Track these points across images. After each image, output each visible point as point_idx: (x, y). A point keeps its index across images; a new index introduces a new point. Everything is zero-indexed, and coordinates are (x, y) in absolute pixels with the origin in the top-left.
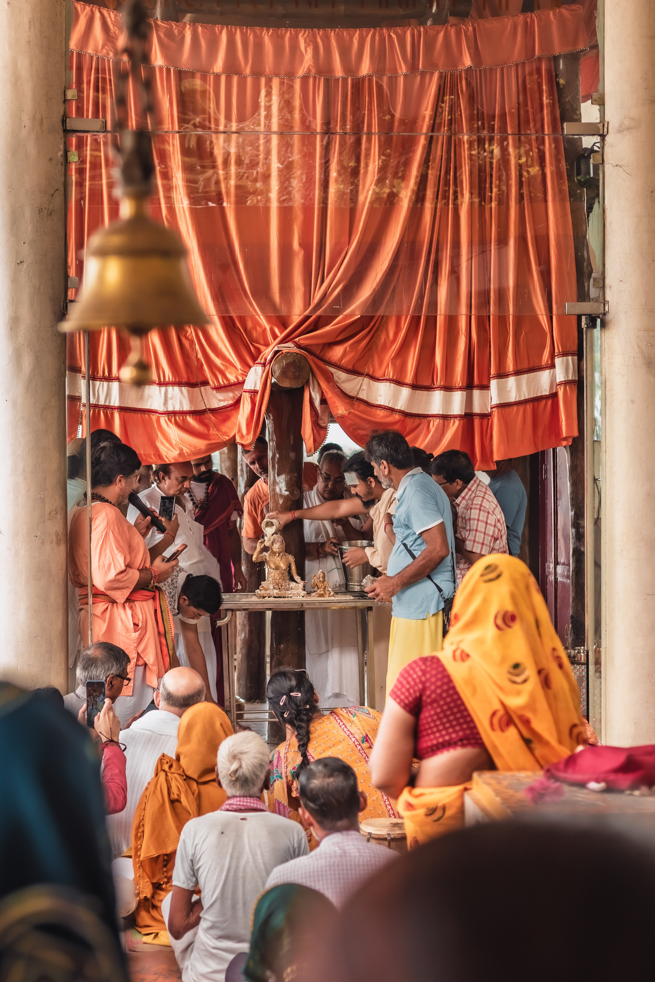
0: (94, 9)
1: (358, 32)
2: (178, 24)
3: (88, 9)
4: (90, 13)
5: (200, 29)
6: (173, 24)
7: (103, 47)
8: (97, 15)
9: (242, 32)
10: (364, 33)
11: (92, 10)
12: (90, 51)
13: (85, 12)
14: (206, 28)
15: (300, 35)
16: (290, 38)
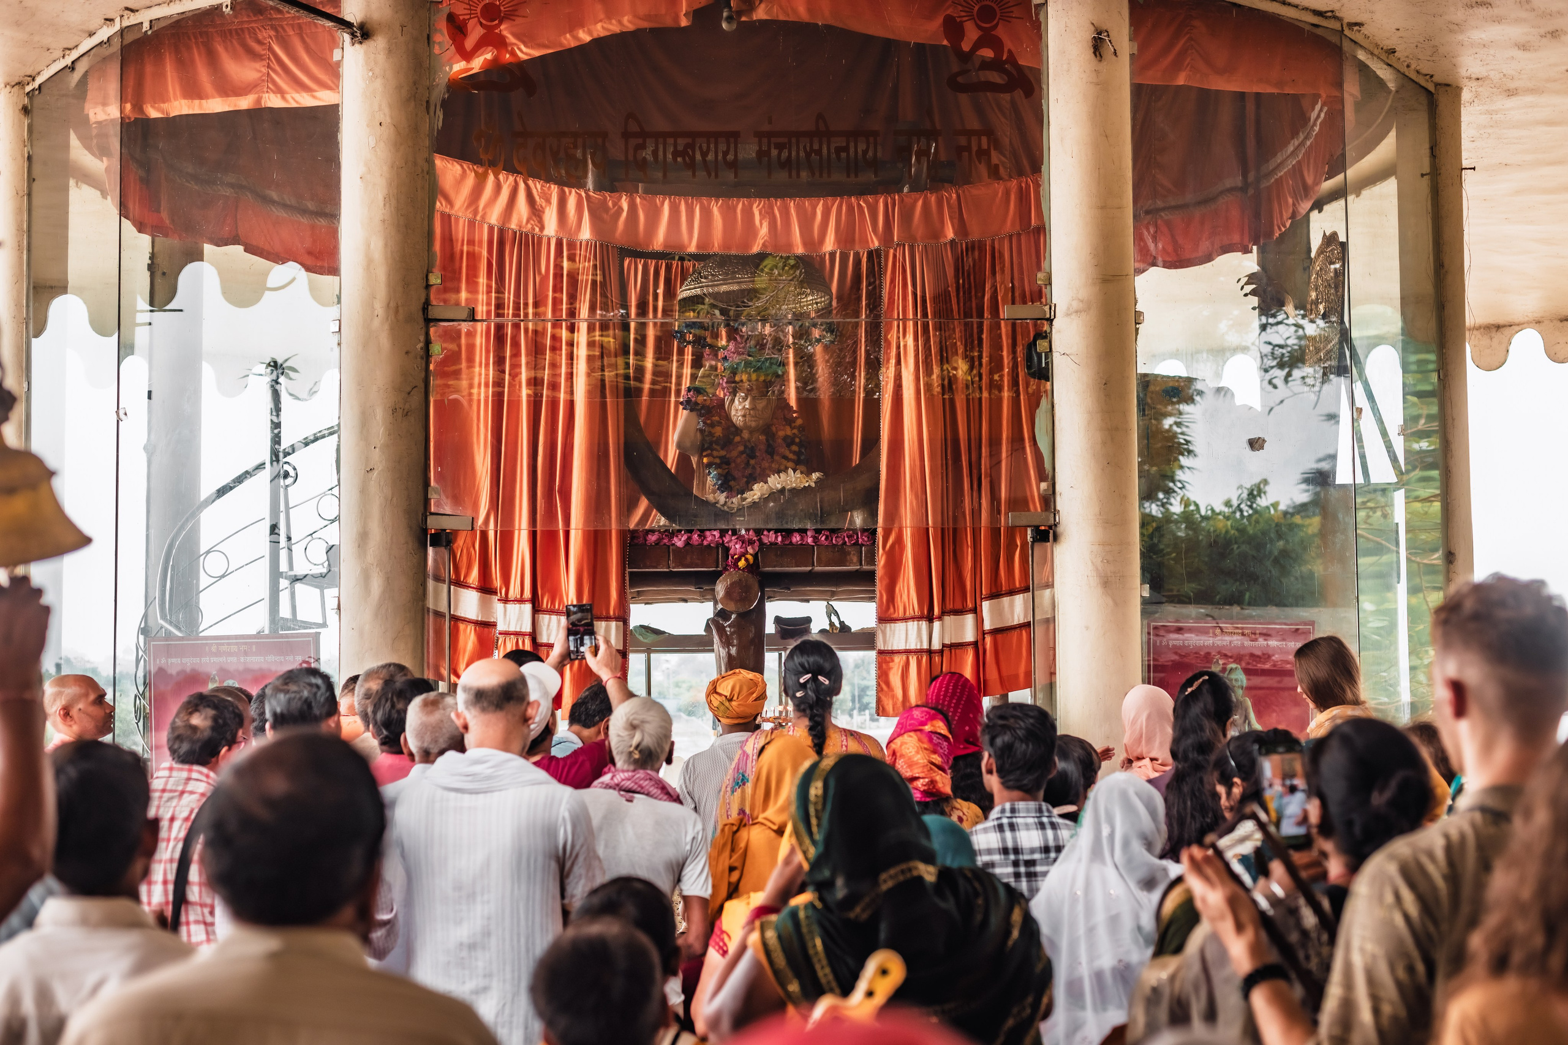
0: (518, 179)
1: (822, 202)
2: (613, 194)
3: (511, 179)
4: (513, 183)
5: (638, 200)
6: (607, 194)
7: (528, 222)
8: (522, 186)
9: (686, 203)
10: (830, 203)
11: (515, 180)
12: (513, 226)
13: (508, 183)
14: (645, 199)
15: (755, 206)
16: (743, 210)
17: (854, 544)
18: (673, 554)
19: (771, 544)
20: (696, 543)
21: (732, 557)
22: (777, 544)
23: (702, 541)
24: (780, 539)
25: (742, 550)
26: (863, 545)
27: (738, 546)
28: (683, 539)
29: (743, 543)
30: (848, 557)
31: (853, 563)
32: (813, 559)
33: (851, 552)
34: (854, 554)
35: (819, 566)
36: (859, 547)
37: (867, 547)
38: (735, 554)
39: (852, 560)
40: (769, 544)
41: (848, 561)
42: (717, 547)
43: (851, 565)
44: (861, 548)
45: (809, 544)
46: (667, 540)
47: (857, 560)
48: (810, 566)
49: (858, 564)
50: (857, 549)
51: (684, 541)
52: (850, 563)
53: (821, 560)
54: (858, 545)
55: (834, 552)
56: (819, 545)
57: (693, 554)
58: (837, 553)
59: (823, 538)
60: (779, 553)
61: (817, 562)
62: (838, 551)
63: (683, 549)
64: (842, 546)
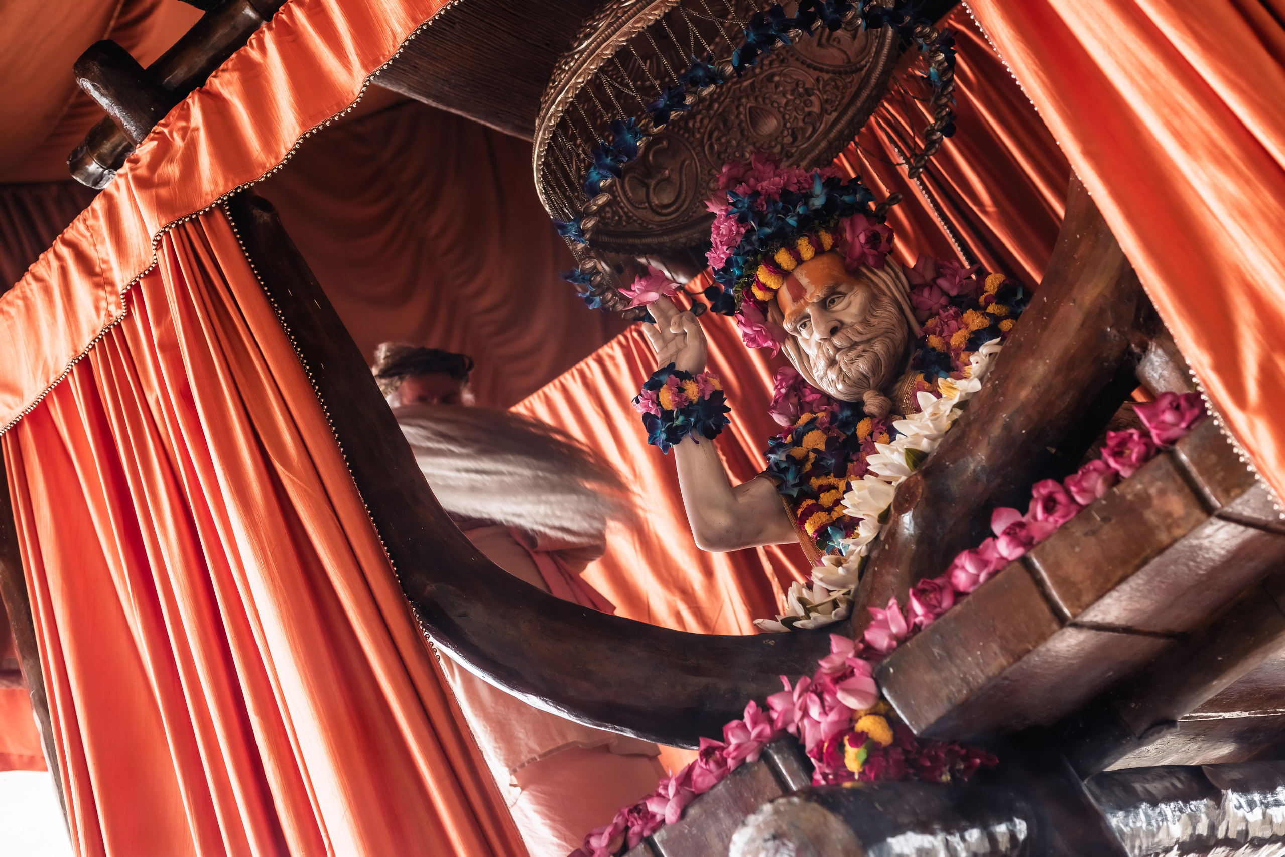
0: (57, 247)
2: (172, 116)
3: (51, 258)
4: (57, 264)
6: (163, 125)
11: (57, 254)
12: (87, 338)
13: (52, 269)
17: (1143, 460)
19: (901, 640)
20: (711, 780)
21: (820, 758)
23: (721, 763)
24: (917, 608)
25: (833, 717)
26: (1173, 442)
27: (815, 711)
28: (671, 791)
29: (821, 696)
30: (1150, 516)
31: (1178, 526)
32: (1047, 598)
33: (1146, 491)
34: (1162, 492)
35: (1080, 607)
36: (1161, 458)
37: (1187, 440)
38: (819, 744)
39: (1168, 514)
40: (895, 643)
41: (1157, 527)
42: (764, 756)
43: (1177, 532)
44: (1173, 457)
45: (1011, 558)
46: (640, 822)
47: (1186, 505)
48: (1055, 626)
49: (1198, 513)
50: (1159, 467)
51: (675, 798)
52: (1169, 528)
53: (1074, 584)
54: (1159, 451)
55: (1094, 533)
56: (1039, 543)
57: (718, 820)
58: (1106, 528)
59: (1040, 514)
60: (936, 651)
61: (1065, 599)
62: (1105, 520)
63: (682, 822)
64: (1109, 495)
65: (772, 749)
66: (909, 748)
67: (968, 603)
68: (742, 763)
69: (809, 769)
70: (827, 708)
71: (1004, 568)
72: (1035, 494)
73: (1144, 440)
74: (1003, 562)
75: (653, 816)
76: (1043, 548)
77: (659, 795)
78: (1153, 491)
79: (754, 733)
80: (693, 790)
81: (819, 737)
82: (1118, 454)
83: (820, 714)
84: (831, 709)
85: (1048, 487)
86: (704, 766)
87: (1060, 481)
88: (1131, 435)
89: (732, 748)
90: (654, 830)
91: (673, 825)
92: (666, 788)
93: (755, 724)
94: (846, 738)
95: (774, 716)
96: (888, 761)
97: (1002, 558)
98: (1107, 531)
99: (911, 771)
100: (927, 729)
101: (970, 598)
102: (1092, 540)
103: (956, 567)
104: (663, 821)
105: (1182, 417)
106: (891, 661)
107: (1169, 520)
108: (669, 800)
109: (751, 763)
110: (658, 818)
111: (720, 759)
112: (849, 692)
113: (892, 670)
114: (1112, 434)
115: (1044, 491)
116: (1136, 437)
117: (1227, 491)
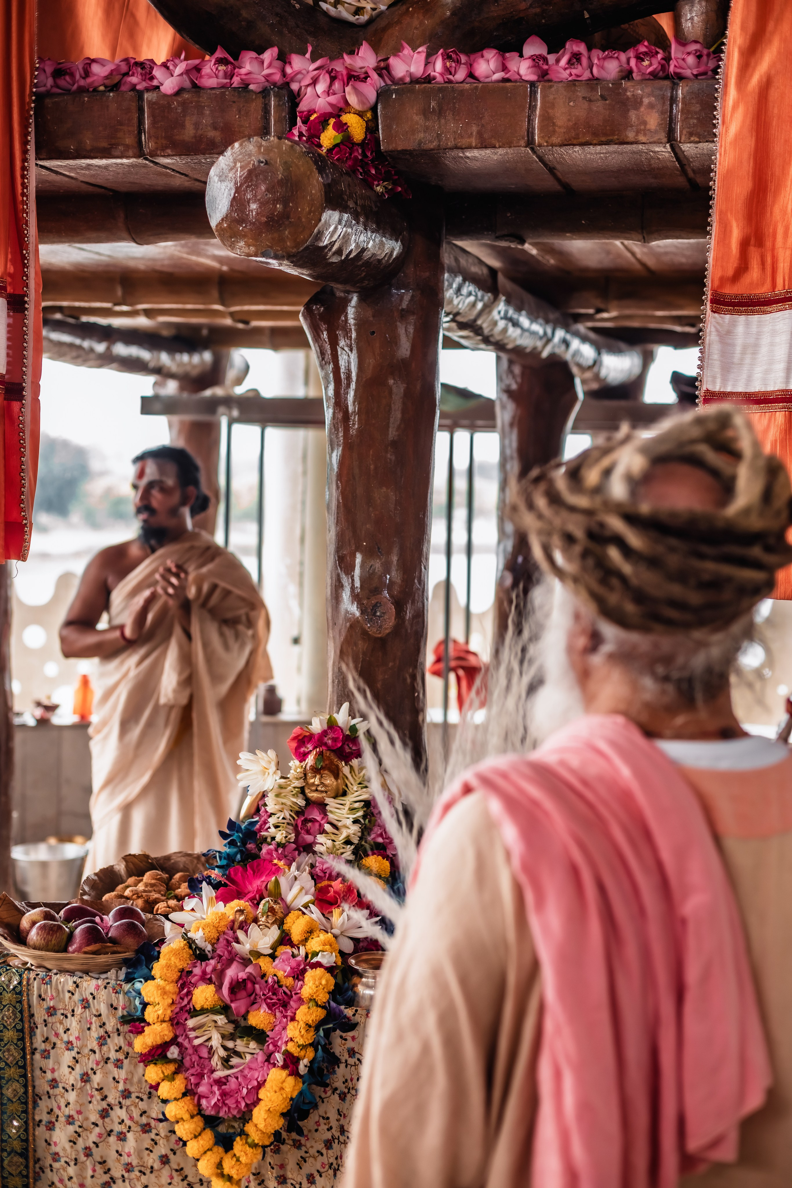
17: (654, 75)
18: (152, 115)
19: (414, 80)
20: (212, 82)
21: (305, 121)
22: (428, 79)
23: (229, 76)
24: (439, 66)
25: (332, 99)
27: (321, 88)
28: (178, 71)
29: (333, 79)
30: (633, 115)
31: (645, 135)
32: (530, 121)
33: (641, 99)
34: (651, 106)
35: (547, 142)
36: (667, 83)
37: (690, 84)
38: (311, 112)
39: (645, 123)
40: (408, 80)
41: (632, 126)
42: (265, 93)
43: (642, 138)
44: (674, 87)
45: (523, 78)
46: (140, 77)
47: (660, 125)
48: (522, 143)
49: (663, 136)
50: (661, 89)
51: (178, 77)
52: (638, 132)
53: (554, 124)
54: (667, 77)
55: (590, 101)
56: (550, 81)
57: (201, 113)
58: (600, 103)
59: (563, 62)
60: (433, 104)
61: (541, 129)
62: (603, 98)
63: (174, 98)
64: (617, 83)
65: (274, 92)
66: (369, 154)
67: (476, 87)
68: (245, 86)
69: (293, 123)
70: (331, 91)
71: (516, 81)
72: (568, 45)
73: (663, 62)
74: (518, 77)
75: (152, 78)
76: (551, 87)
77: (168, 68)
78: (646, 101)
79: (266, 72)
80: (197, 82)
81: (313, 107)
82: (639, 58)
83: (324, 91)
84: (334, 94)
85: (582, 48)
86: (214, 70)
87: (589, 49)
88: (657, 53)
89: (243, 71)
90: (148, 90)
91: (165, 95)
92: (175, 66)
93: (270, 66)
94: (332, 121)
95: (289, 70)
96: (350, 154)
97: (518, 74)
98: (599, 106)
99: (361, 171)
100: (392, 151)
101: (480, 85)
102: (586, 105)
103: (482, 56)
104: (157, 87)
105: (698, 65)
106: (397, 89)
107: (642, 127)
108: (172, 76)
109: (252, 91)
110: (155, 83)
111: (229, 73)
112: (355, 89)
113: (394, 97)
114: (646, 43)
115: (576, 49)
116: (660, 56)
117: (691, 134)
